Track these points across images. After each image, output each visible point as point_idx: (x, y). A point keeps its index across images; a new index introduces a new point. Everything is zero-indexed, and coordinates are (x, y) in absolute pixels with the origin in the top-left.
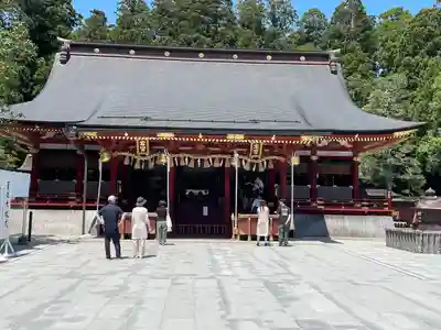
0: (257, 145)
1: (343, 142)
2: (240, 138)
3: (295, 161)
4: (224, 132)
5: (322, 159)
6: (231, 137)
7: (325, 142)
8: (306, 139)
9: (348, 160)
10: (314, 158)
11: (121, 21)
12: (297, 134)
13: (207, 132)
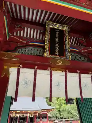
0: (32, 112)
1: (45, 111)
2: (30, 111)
3: (37, 115)
4: (27, 111)
5: (42, 114)
6: (28, 111)
8: (39, 111)
9: (46, 114)
10: (41, 114)
12: (37, 111)
13: (25, 111)
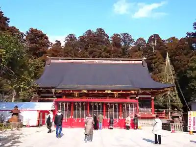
0: (116, 94)
1: (148, 92)
4: (104, 90)
6: (107, 92)
7: (140, 92)
8: (132, 92)
9: (149, 98)
10: (137, 98)
11: (66, 45)
13: (98, 90)
